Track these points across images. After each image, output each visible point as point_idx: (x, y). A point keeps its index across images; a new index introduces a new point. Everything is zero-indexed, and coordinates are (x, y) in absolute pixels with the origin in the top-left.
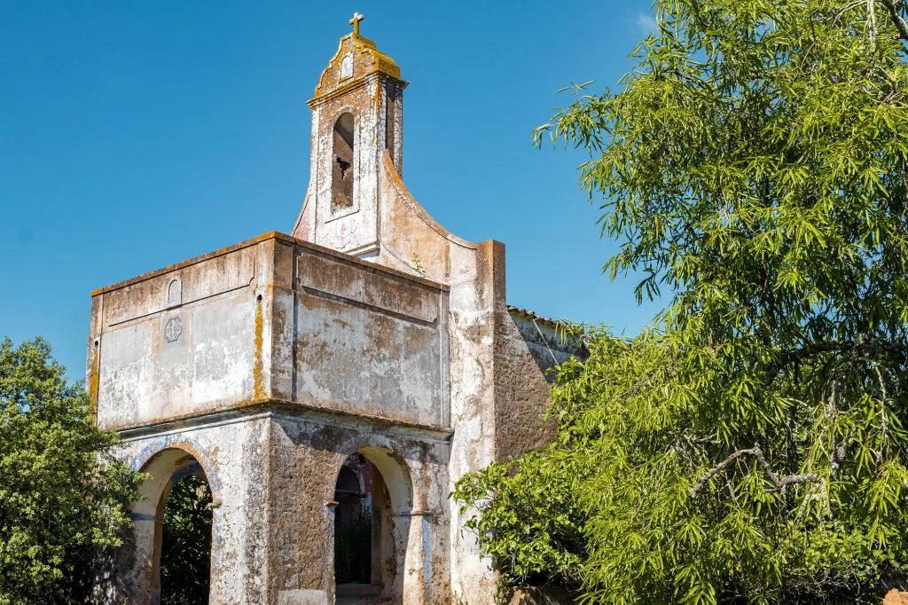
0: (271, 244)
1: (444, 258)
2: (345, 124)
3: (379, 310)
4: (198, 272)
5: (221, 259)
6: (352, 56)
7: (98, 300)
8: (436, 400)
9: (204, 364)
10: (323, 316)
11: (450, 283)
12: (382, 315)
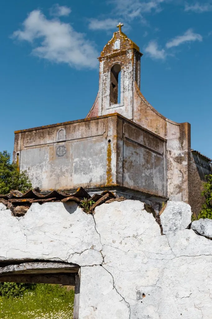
0: (115, 118)
1: (164, 128)
2: (115, 69)
3: (147, 148)
4: (75, 127)
5: (87, 123)
6: (120, 40)
7: (18, 136)
8: (163, 186)
9: (79, 167)
10: (131, 150)
11: (167, 138)
12: (148, 150)
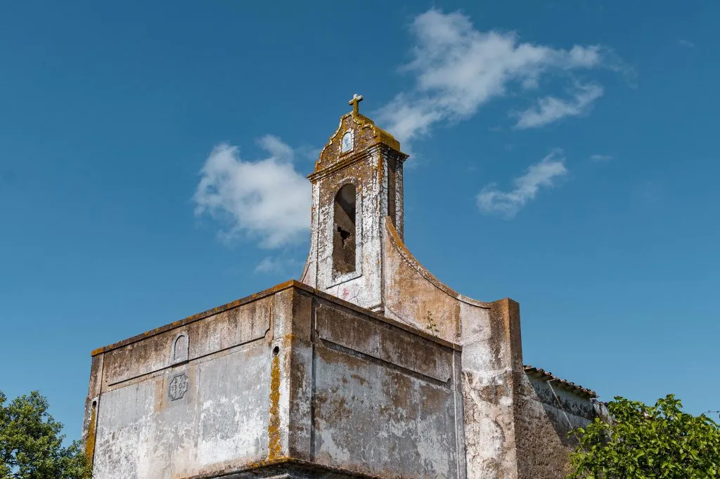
0: (288, 293)
1: (454, 318)
2: (345, 196)
3: (396, 367)
4: (208, 326)
5: (232, 312)
6: (352, 132)
7: (99, 359)
8: (453, 464)
9: (212, 422)
10: (341, 370)
11: (462, 343)
12: (399, 373)
